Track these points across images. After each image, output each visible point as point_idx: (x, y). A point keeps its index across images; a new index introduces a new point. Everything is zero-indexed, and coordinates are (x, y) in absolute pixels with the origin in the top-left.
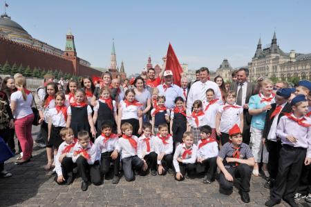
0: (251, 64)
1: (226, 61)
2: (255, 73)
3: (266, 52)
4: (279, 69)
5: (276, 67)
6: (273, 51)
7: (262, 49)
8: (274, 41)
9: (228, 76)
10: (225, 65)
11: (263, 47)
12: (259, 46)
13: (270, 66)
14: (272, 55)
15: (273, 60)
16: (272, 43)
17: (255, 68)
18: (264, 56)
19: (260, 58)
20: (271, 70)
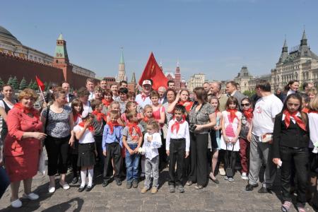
0: (275, 70)
1: (244, 68)
2: (281, 81)
3: (293, 55)
4: (311, 76)
5: (307, 73)
6: (303, 54)
7: (288, 52)
8: (303, 42)
9: (247, 85)
10: (245, 73)
11: (289, 50)
12: (284, 50)
13: (300, 73)
14: (302, 59)
15: (303, 65)
16: (301, 45)
17: (280, 75)
18: (291, 61)
19: (286, 63)
20: (300, 77)
